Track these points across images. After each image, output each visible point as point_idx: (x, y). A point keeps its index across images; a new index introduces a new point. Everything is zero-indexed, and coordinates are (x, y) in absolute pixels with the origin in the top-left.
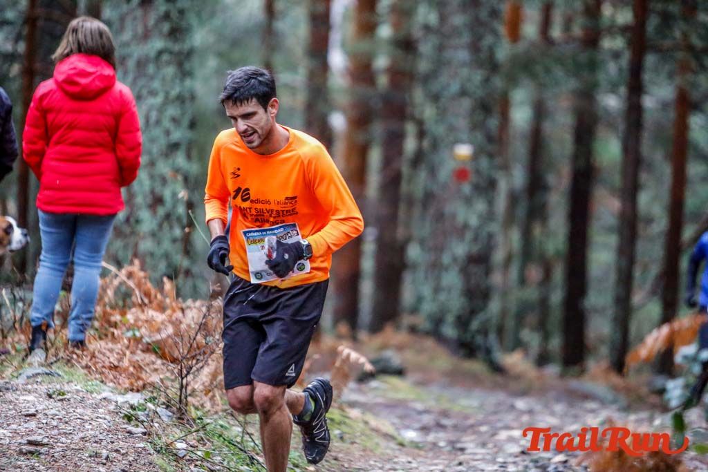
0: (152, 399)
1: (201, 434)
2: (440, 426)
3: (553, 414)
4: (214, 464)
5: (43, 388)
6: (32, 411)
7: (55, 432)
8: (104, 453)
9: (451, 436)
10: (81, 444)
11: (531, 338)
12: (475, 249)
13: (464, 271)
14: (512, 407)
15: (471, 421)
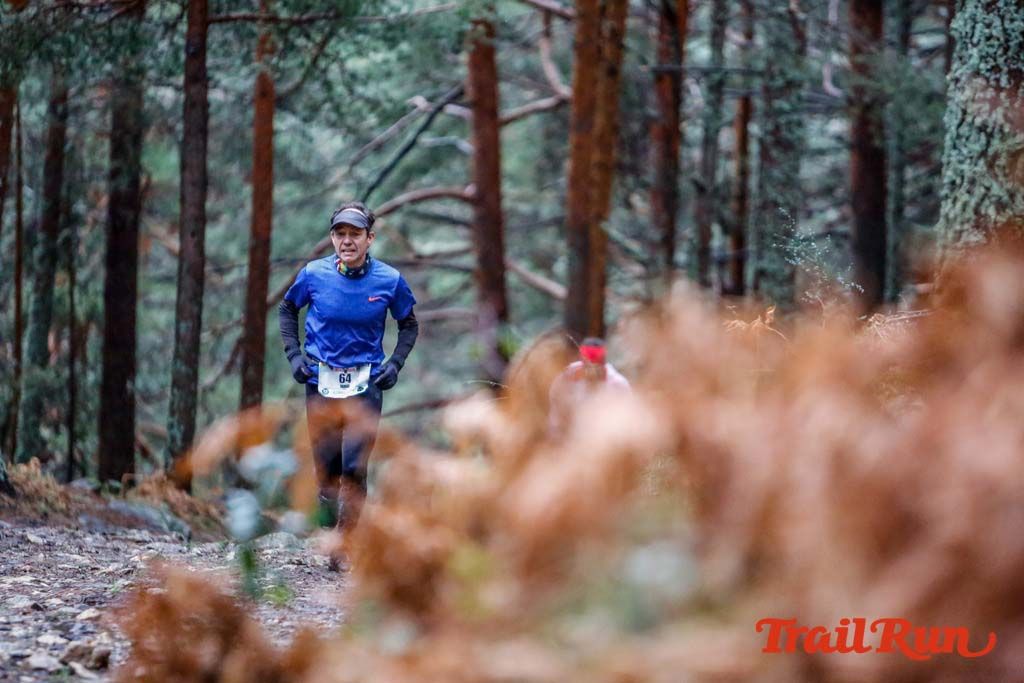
3: (81, 546)
14: (23, 542)
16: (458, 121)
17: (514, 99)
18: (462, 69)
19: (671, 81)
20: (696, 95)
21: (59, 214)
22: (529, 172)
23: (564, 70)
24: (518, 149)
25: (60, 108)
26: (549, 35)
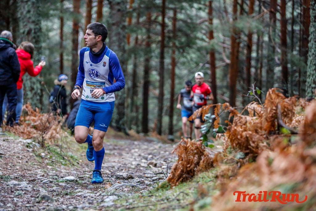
0: (34, 141)
1: (49, 151)
2: (114, 149)
4: (53, 159)
5: (2, 138)
7: (6, 151)
8: (21, 156)
9: (118, 151)
10: (14, 154)
11: (134, 127)
12: (120, 101)
13: (118, 108)
14: (134, 144)
15: (123, 147)
26: (224, 51)
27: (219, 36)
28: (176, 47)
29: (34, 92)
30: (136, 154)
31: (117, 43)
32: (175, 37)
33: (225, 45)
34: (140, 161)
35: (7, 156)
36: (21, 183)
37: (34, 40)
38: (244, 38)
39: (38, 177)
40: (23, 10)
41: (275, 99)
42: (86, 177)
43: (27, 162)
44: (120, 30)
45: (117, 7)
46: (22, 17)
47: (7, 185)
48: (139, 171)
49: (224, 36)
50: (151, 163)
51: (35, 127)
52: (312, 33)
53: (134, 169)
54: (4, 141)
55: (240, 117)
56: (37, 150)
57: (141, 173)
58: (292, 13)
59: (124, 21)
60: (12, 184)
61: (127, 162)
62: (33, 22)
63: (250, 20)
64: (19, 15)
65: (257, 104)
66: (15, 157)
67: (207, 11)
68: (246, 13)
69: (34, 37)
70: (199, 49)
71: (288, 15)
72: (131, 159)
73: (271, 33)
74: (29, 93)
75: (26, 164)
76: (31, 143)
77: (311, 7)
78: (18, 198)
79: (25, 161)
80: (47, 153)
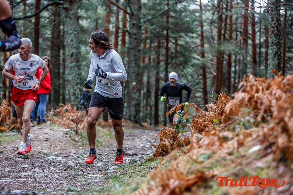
0: (71, 130)
1: (81, 136)
2: (130, 136)
3: (152, 133)
4: (84, 142)
5: (50, 128)
6: (47, 132)
7: (51, 136)
8: (61, 140)
9: (132, 137)
10: (56, 139)
12: (137, 102)
13: (135, 107)
14: (145, 132)
15: (136, 135)
16: (201, 79)
17: (208, 75)
18: (201, 71)
19: (229, 72)
20: (233, 75)
21: (149, 91)
22: (210, 85)
23: (215, 71)
24: (209, 82)
25: (149, 77)
26: (213, 67)
27: (209, 56)
28: (177, 64)
29: (75, 96)
30: (145, 139)
31: (134, 62)
32: (176, 57)
33: (213, 63)
34: (146, 144)
35: (52, 140)
36: (58, 157)
37: (76, 60)
38: (226, 57)
39: (72, 154)
40: (68, 39)
41: (224, 100)
42: (105, 154)
43: (65, 144)
44: (136, 53)
45: (134, 37)
46: (68, 44)
47: (48, 159)
48: (143, 150)
49: (212, 56)
50: (153, 145)
51: (73, 120)
52: (270, 54)
53: (140, 149)
54: (51, 130)
55: (201, 112)
56: (73, 136)
57: (144, 151)
58: (260, 40)
59: (140, 46)
60: (51, 159)
61: (136, 144)
62: (75, 48)
63: (229, 45)
64: (65, 43)
65: (213, 103)
66: (57, 141)
67: (200, 38)
68: (227, 40)
69: (76, 58)
70: (193, 66)
71: (257, 41)
72: (140, 143)
73: (244, 54)
74: (72, 97)
75: (65, 145)
76: (69, 132)
77: (269, 36)
78: (54, 167)
79: (64, 143)
80: (80, 138)
